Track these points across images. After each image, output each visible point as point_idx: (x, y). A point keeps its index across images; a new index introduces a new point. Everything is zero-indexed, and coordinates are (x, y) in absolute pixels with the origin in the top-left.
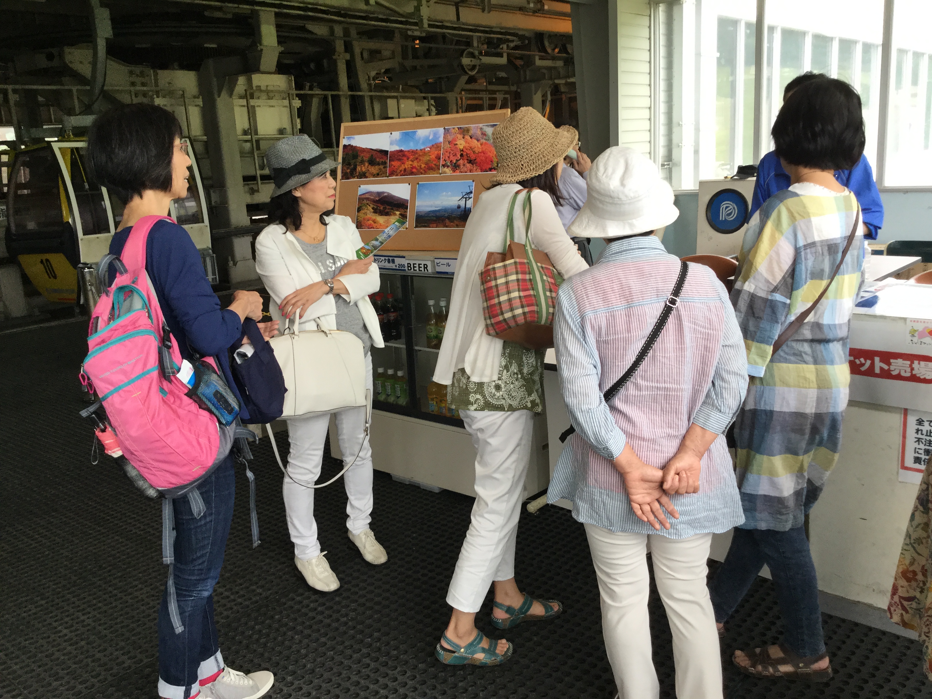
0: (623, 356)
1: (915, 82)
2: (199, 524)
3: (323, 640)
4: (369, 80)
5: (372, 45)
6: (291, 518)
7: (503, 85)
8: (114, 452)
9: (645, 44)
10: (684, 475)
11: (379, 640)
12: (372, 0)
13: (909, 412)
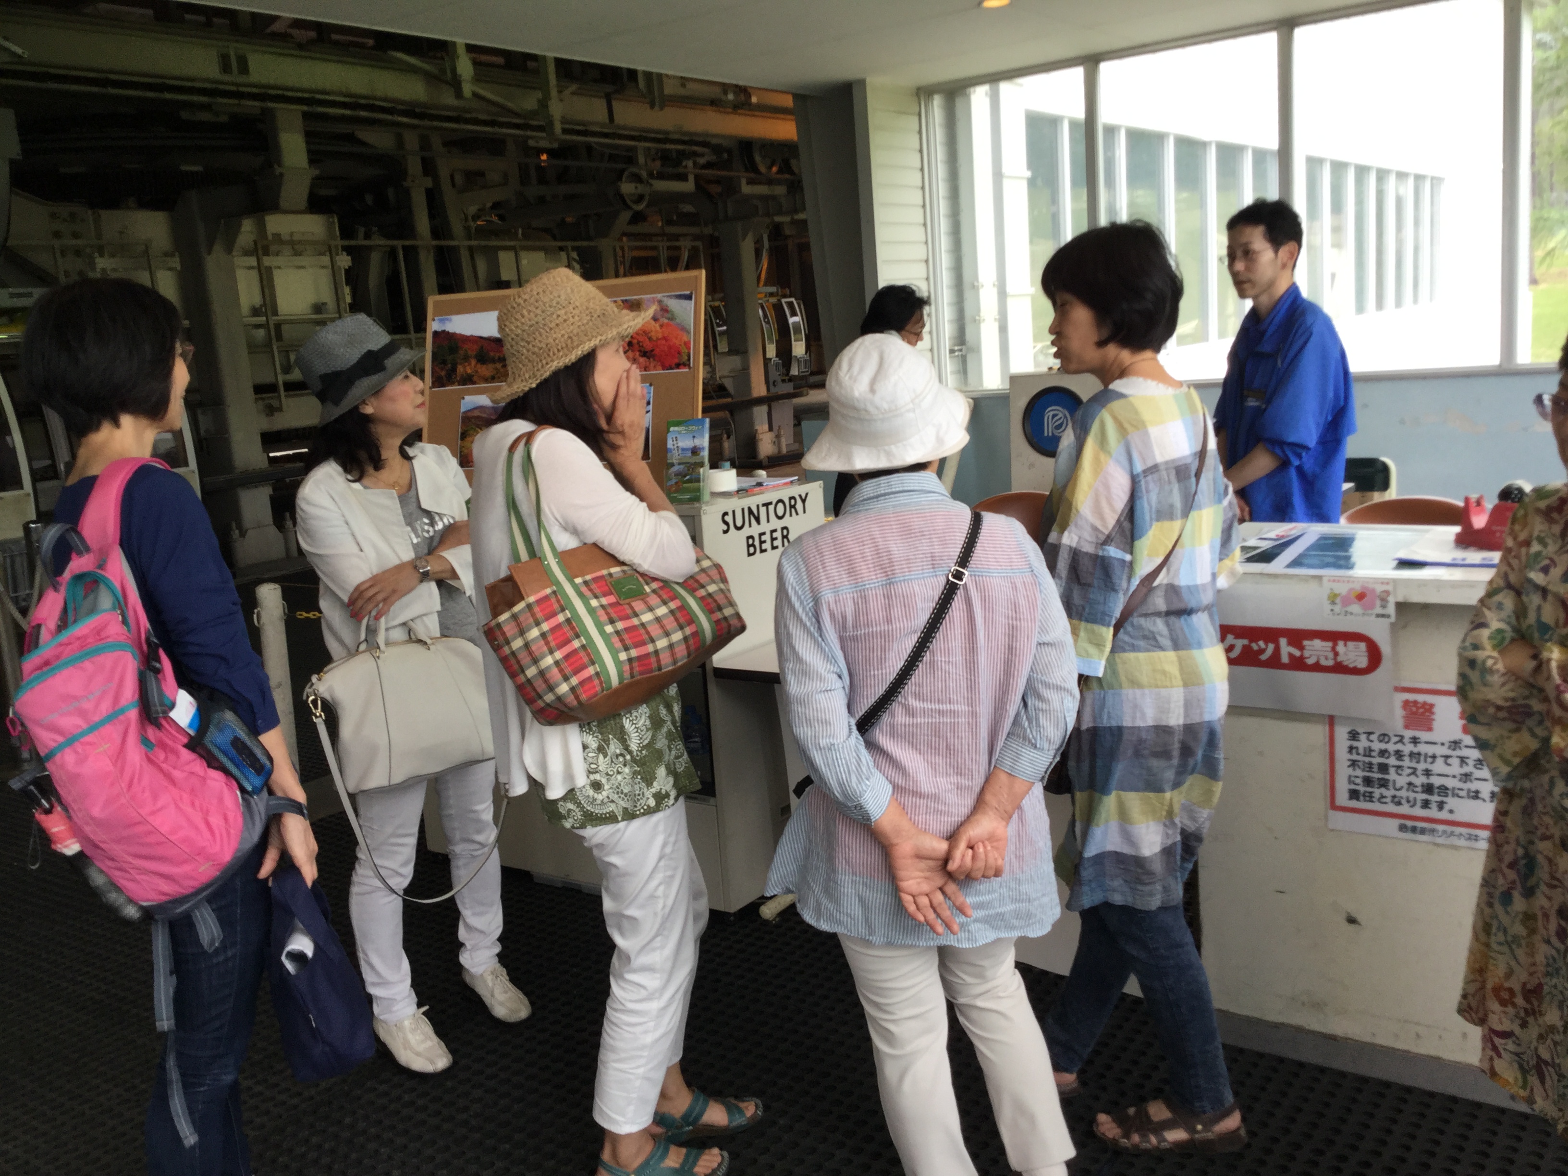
0: (882, 661)
2: (215, 961)
3: (429, 1152)
4: (466, 219)
5: (472, 163)
6: (365, 954)
7: (691, 225)
8: (66, 847)
9: (915, 160)
10: (981, 850)
11: (523, 1144)
12: (467, 89)
13: (1336, 721)
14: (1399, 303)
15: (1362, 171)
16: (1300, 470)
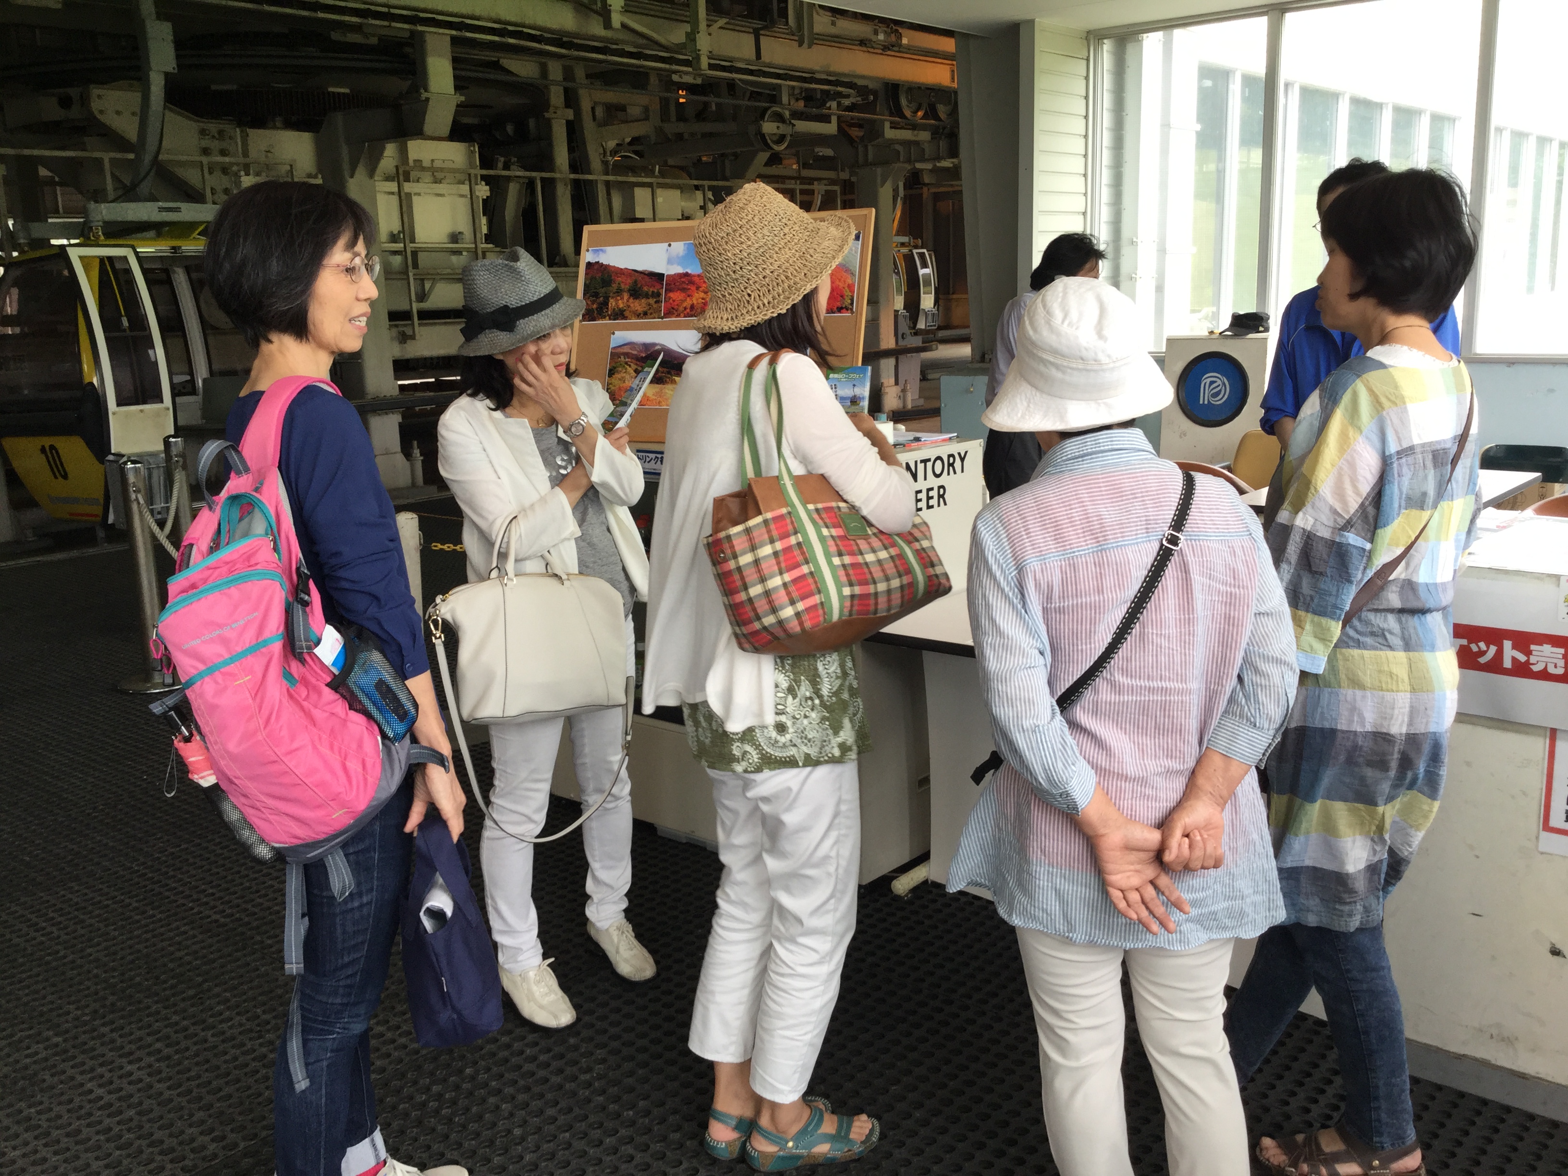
0: (1090, 634)
1: (1514, 182)
2: (343, 909)
3: (551, 1112)
4: (605, 154)
5: (611, 96)
6: (493, 899)
7: (830, 169)
8: (202, 778)
9: (1079, 107)
10: (1198, 838)
11: (647, 1113)
12: (616, 19)
13: (1559, 735)
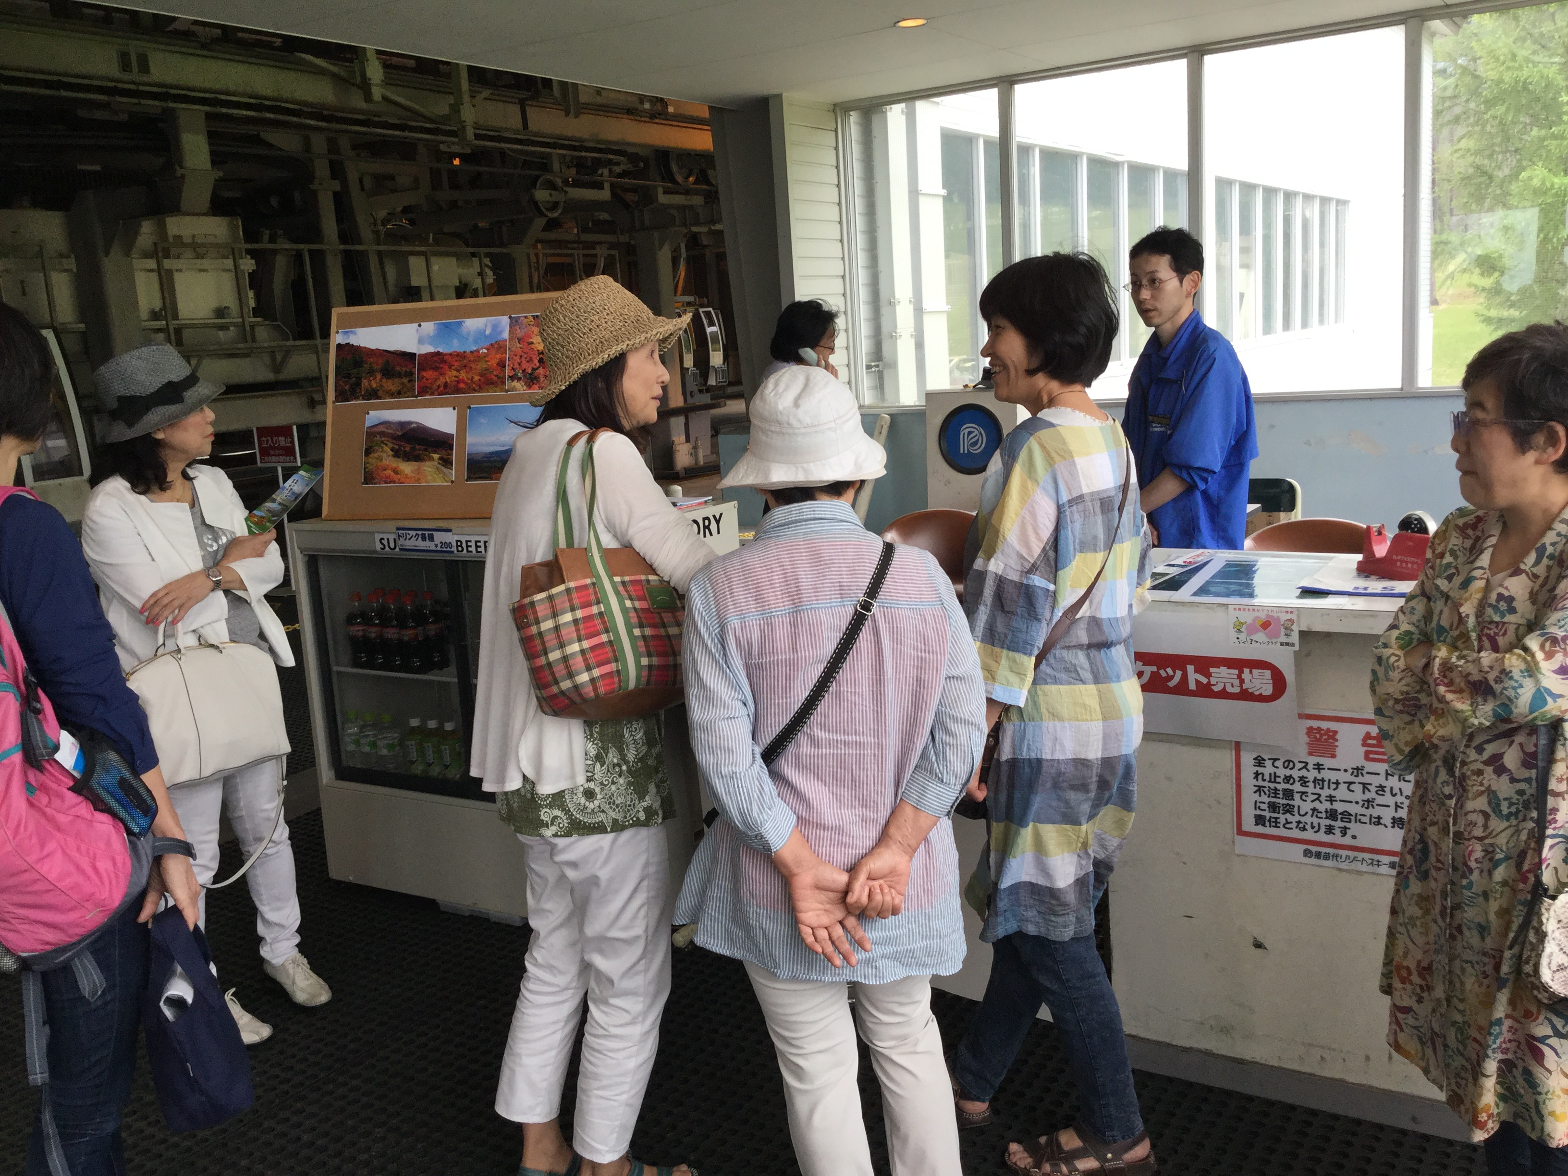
4: (375, 224)
5: (377, 166)
7: (607, 233)
9: (831, 176)
12: (377, 93)
13: (1242, 747)
14: (1305, 324)
15: (1270, 192)
16: (1205, 493)
